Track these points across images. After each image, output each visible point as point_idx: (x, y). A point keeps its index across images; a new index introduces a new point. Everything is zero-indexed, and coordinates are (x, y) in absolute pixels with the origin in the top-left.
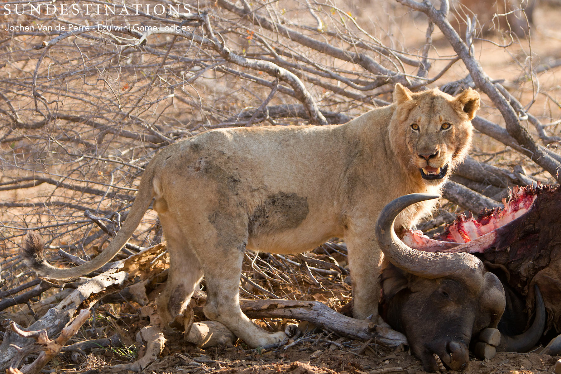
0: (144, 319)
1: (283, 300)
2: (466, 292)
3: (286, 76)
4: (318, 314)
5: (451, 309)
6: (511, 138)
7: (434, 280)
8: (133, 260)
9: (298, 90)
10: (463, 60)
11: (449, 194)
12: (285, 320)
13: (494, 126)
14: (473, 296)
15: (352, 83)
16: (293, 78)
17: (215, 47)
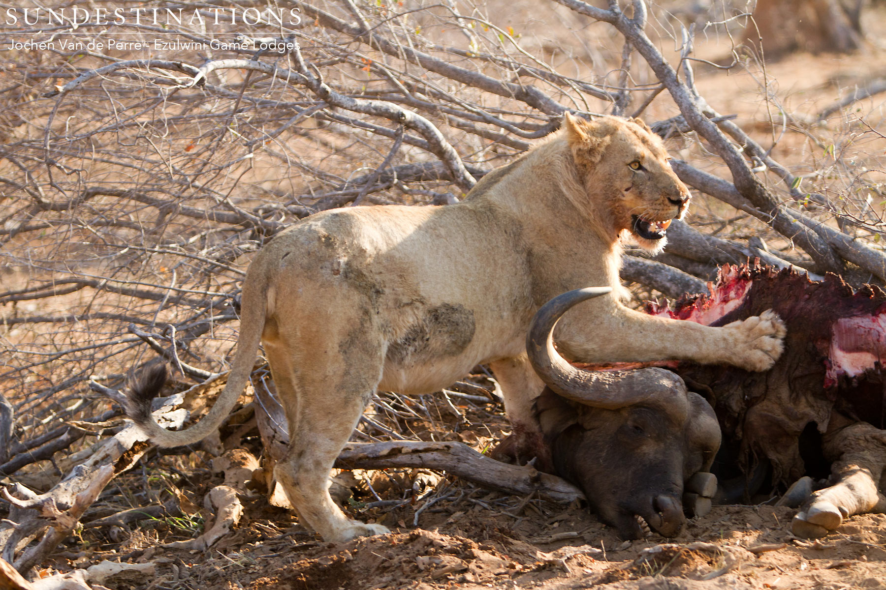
0: (217, 475)
1: (413, 442)
2: (667, 423)
3: (414, 122)
4: (459, 460)
5: (650, 449)
6: (743, 199)
7: (617, 410)
8: (196, 392)
9: (433, 141)
10: (669, 89)
11: (656, 281)
12: (416, 470)
13: (719, 182)
14: (677, 429)
15: (515, 128)
16: (424, 124)
17: (308, 85)
